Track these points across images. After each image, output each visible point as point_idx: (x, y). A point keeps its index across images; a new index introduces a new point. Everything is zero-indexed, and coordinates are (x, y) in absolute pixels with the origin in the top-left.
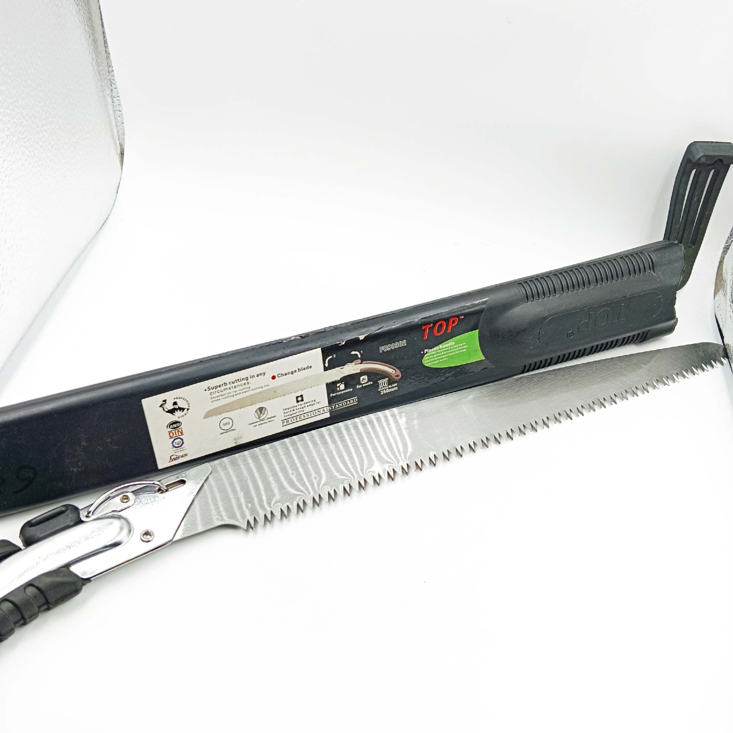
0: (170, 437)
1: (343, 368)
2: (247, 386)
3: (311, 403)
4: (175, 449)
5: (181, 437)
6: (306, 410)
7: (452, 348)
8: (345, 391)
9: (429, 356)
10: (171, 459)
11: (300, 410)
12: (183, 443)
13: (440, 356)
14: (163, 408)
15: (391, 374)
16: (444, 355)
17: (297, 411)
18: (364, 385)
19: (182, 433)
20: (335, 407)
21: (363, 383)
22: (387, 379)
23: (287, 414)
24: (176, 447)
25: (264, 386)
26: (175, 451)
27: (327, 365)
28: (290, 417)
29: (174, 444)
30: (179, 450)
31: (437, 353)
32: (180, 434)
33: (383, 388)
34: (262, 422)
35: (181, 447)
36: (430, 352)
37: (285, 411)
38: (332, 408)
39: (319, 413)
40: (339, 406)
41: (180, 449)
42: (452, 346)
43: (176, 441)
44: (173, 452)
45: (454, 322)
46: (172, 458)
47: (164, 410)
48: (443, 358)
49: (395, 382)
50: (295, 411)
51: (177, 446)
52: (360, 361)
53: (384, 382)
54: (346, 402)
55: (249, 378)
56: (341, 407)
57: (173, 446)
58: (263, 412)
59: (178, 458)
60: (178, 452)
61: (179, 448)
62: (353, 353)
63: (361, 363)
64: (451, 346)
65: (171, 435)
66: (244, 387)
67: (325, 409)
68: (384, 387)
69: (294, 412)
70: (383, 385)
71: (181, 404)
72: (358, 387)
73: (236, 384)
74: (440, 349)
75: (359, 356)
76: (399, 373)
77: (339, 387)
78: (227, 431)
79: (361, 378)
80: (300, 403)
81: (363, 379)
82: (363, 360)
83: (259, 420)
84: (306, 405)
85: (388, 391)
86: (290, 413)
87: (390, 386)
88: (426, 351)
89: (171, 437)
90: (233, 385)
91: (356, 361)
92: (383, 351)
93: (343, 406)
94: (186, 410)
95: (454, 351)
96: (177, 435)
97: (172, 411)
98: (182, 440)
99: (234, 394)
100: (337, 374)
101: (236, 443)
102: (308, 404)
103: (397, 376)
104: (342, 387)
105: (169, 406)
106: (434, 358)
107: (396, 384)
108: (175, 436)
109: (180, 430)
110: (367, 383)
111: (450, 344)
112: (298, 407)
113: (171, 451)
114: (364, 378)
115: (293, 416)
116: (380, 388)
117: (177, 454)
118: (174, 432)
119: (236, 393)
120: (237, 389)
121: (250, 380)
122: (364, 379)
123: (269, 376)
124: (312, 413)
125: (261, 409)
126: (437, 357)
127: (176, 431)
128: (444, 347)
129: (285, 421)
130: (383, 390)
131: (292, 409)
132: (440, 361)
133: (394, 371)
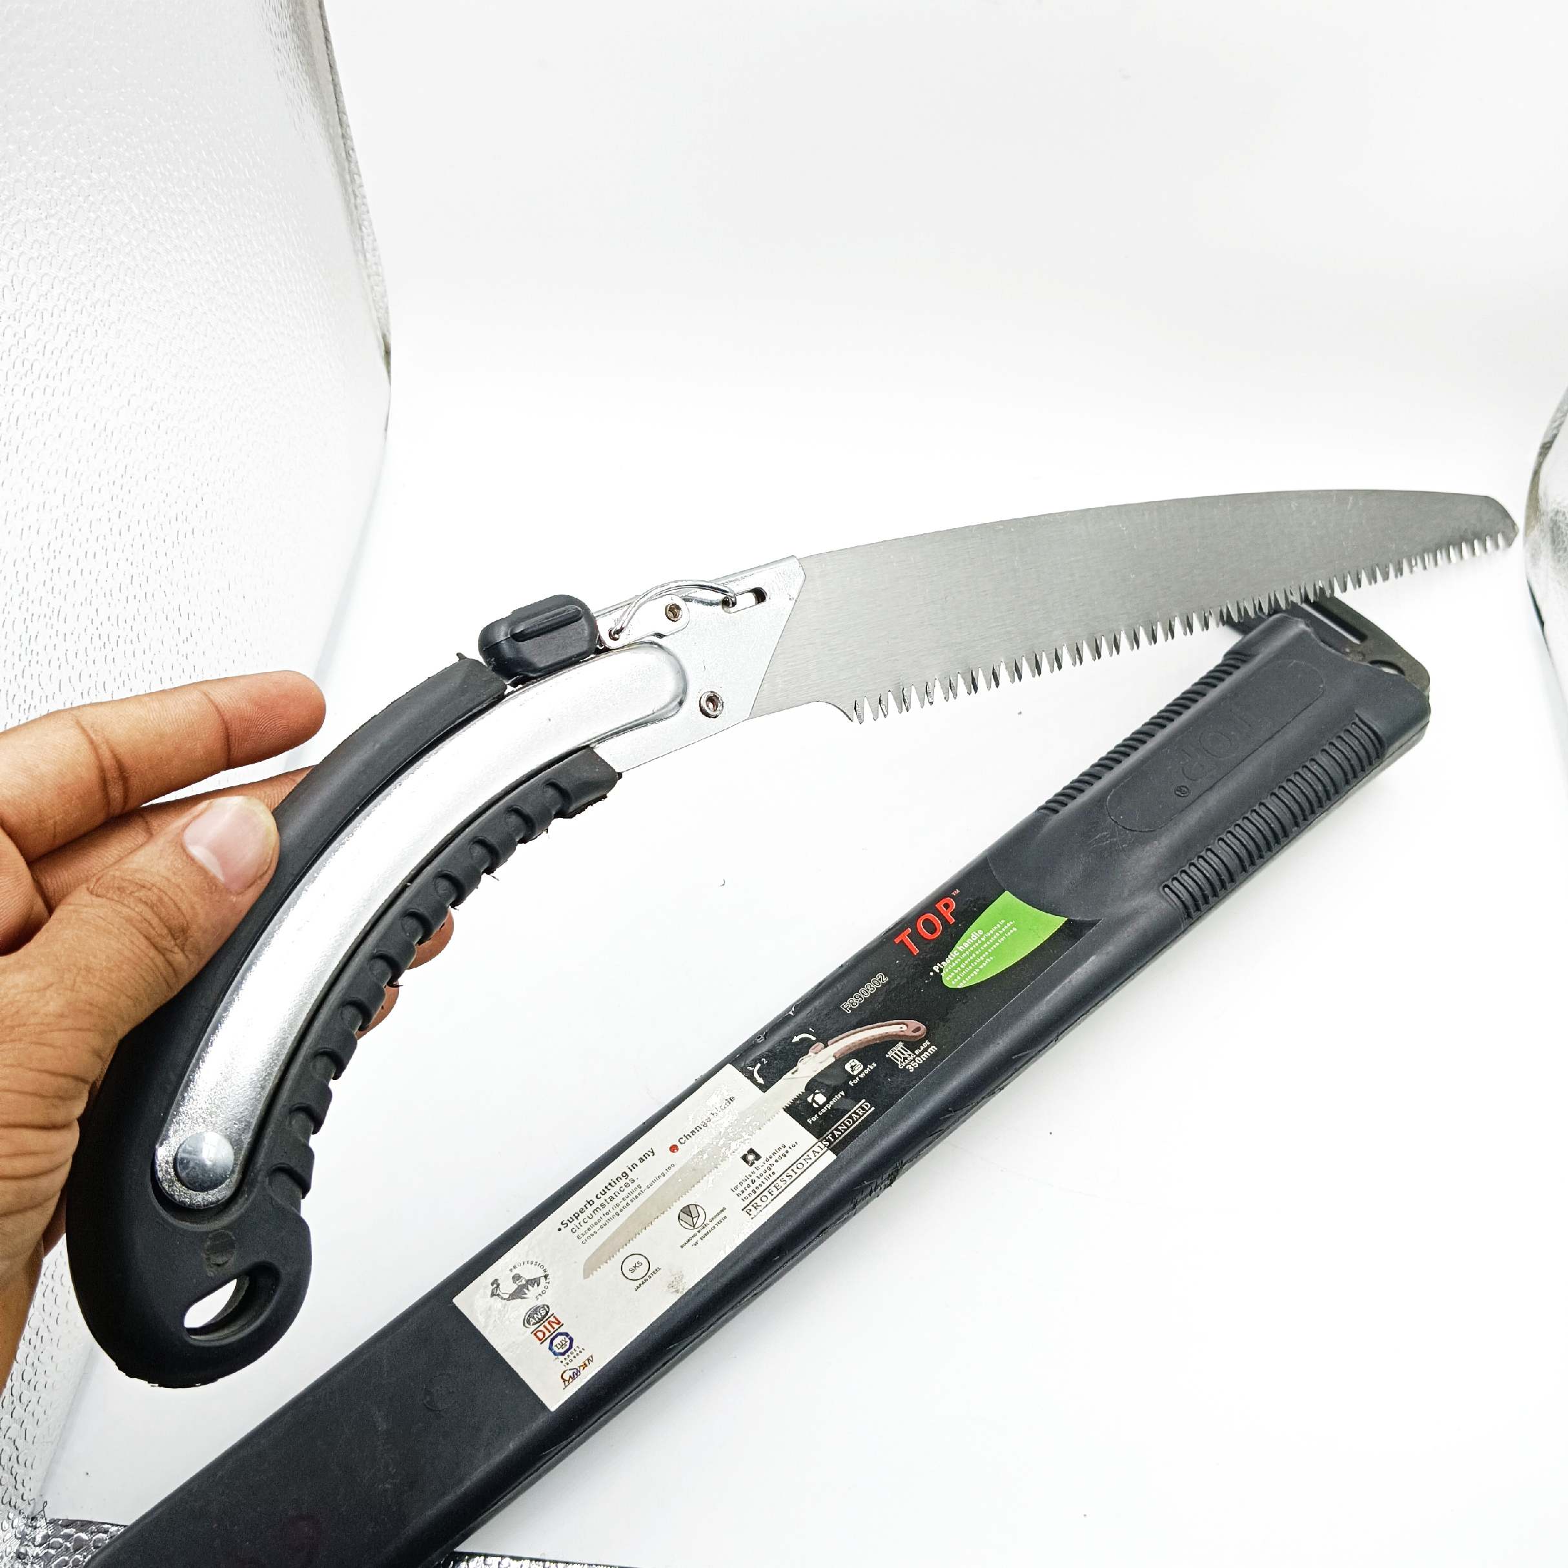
0: (540, 1340)
1: (796, 1071)
2: (633, 1186)
3: (780, 1153)
4: (561, 1358)
5: (560, 1331)
6: (779, 1168)
7: (983, 939)
8: (832, 1103)
9: (951, 971)
10: (564, 1381)
11: (765, 1175)
12: (571, 1340)
13: (973, 961)
14: (498, 1295)
15: (902, 1033)
16: (978, 956)
17: (762, 1179)
18: (862, 1076)
19: (559, 1323)
20: (834, 1136)
21: (855, 1073)
22: (901, 1044)
23: (746, 1194)
24: (563, 1354)
25: (665, 1172)
26: (564, 1362)
27: (760, 1081)
28: (754, 1196)
29: (555, 1349)
30: (571, 1357)
31: (963, 961)
32: (556, 1326)
33: (907, 1061)
34: (704, 1232)
35: (572, 1350)
36: (947, 967)
37: (738, 1191)
38: (829, 1140)
39: (810, 1162)
40: (840, 1131)
41: (572, 1353)
42: (982, 936)
43: (555, 1342)
44: (562, 1365)
45: (947, 906)
46: (566, 1377)
47: (502, 1298)
48: (982, 962)
49: (922, 1041)
50: (758, 1182)
51: (562, 1351)
52: (822, 1045)
53: (899, 1051)
54: (850, 1117)
55: (628, 1172)
56: (845, 1130)
57: (555, 1354)
58: (694, 1214)
59: (576, 1374)
60: (571, 1361)
61: (569, 1353)
62: (796, 1039)
63: (826, 1046)
64: (979, 939)
65: (540, 1335)
66: (628, 1190)
67: (816, 1149)
68: (905, 1059)
69: (757, 1184)
70: (902, 1056)
71: (529, 1273)
72: (851, 1083)
73: (610, 1194)
74: (961, 954)
75: (814, 1038)
76: (914, 1024)
77: (813, 1100)
78: (645, 1279)
79: (848, 1067)
80: (757, 1163)
81: (852, 1067)
82: (825, 1039)
83: (696, 1231)
84: (772, 1161)
85: (919, 1061)
86: (749, 1190)
87: (917, 1052)
88: (936, 968)
89: (542, 1341)
90: (606, 1197)
91: (813, 1047)
92: (851, 1009)
93: (848, 1128)
94: (543, 1279)
95: (996, 941)
96: (552, 1331)
97: (518, 1294)
98: (567, 1334)
99: (618, 1210)
100: (792, 1085)
101: (677, 1291)
102: (776, 1157)
103: (918, 1029)
104: (820, 1099)
105: (508, 1287)
106: (963, 970)
107: (927, 1043)
108: (547, 1334)
109: (552, 1319)
110: (865, 1068)
111: (974, 936)
112: (758, 1173)
113: (557, 1366)
114: (853, 1064)
115: (758, 1192)
116: (899, 1063)
117: (571, 1366)
118: (541, 1328)
119: (621, 1207)
120: (617, 1200)
121: (631, 1175)
122: (854, 1067)
123: (663, 1151)
124: (794, 1167)
125: (687, 1210)
126: (967, 966)
127: (546, 1324)
128: (966, 945)
129: (750, 1207)
130: (909, 1064)
131: (749, 1182)
132: (981, 967)
133: (902, 1026)
